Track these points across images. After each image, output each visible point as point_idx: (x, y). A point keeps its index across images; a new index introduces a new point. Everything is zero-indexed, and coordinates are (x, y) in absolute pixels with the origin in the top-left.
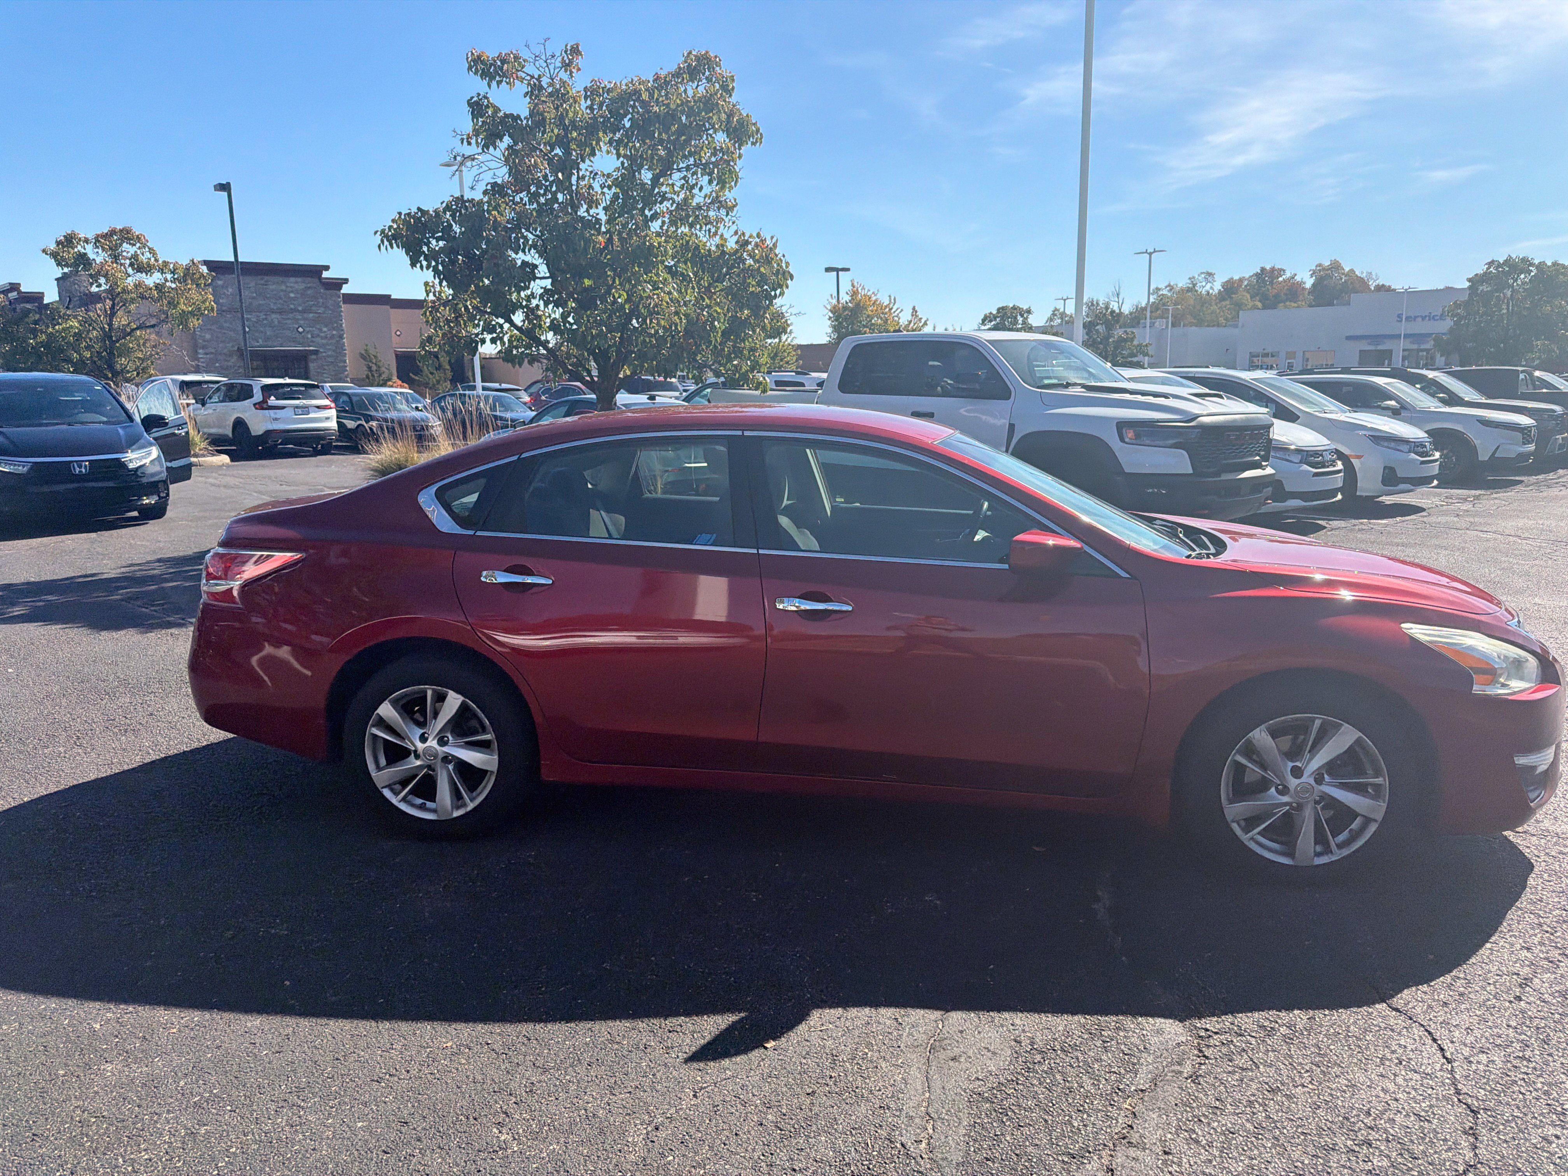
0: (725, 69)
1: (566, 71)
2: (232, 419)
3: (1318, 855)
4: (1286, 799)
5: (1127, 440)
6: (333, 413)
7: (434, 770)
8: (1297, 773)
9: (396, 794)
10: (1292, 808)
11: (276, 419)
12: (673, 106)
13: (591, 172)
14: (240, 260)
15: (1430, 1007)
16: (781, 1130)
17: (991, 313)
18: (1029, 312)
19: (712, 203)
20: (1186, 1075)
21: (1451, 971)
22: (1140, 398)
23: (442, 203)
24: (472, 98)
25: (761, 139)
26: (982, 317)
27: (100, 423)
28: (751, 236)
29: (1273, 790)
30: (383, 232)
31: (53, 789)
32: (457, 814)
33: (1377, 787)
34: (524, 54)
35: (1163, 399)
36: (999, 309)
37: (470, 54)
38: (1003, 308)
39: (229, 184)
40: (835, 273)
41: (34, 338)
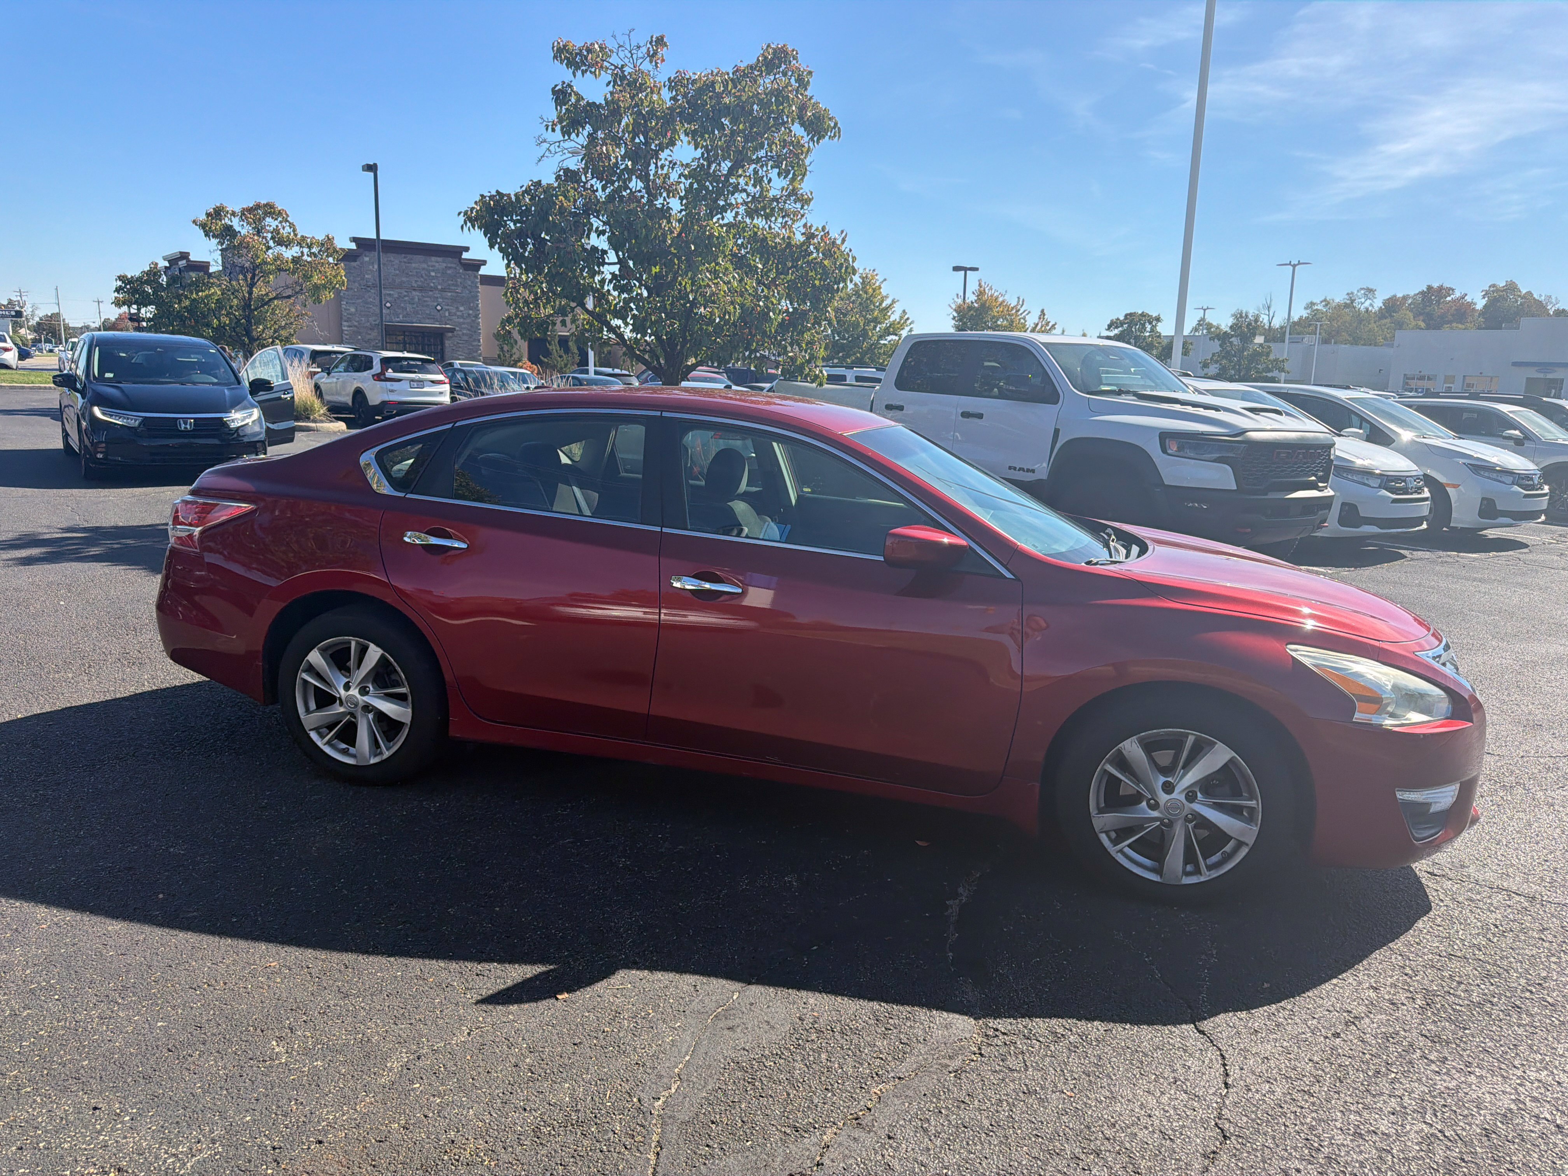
0: (802, 63)
1: (651, 62)
2: (353, 389)
3: (1187, 874)
4: (1155, 814)
5: (1169, 451)
6: (447, 388)
7: (355, 718)
8: (1168, 788)
9: (322, 737)
10: (1162, 823)
11: (392, 391)
12: (744, 99)
13: (670, 162)
14: (381, 238)
15: (1238, 1033)
16: (532, 1073)
17: (1118, 319)
18: (1158, 319)
19: (789, 196)
20: (951, 1069)
21: (1280, 1002)
22: (1190, 409)
23: (521, 187)
24: (556, 86)
25: (839, 132)
26: (1109, 322)
27: (209, 383)
28: (817, 229)
29: (1144, 803)
30: (466, 213)
31: (48, 709)
32: (373, 761)
33: (1252, 810)
34: (611, 44)
35: (1213, 411)
36: (1126, 315)
37: (556, 44)
38: (1131, 314)
39: (375, 165)
40: (963, 272)
41: (179, 303)
